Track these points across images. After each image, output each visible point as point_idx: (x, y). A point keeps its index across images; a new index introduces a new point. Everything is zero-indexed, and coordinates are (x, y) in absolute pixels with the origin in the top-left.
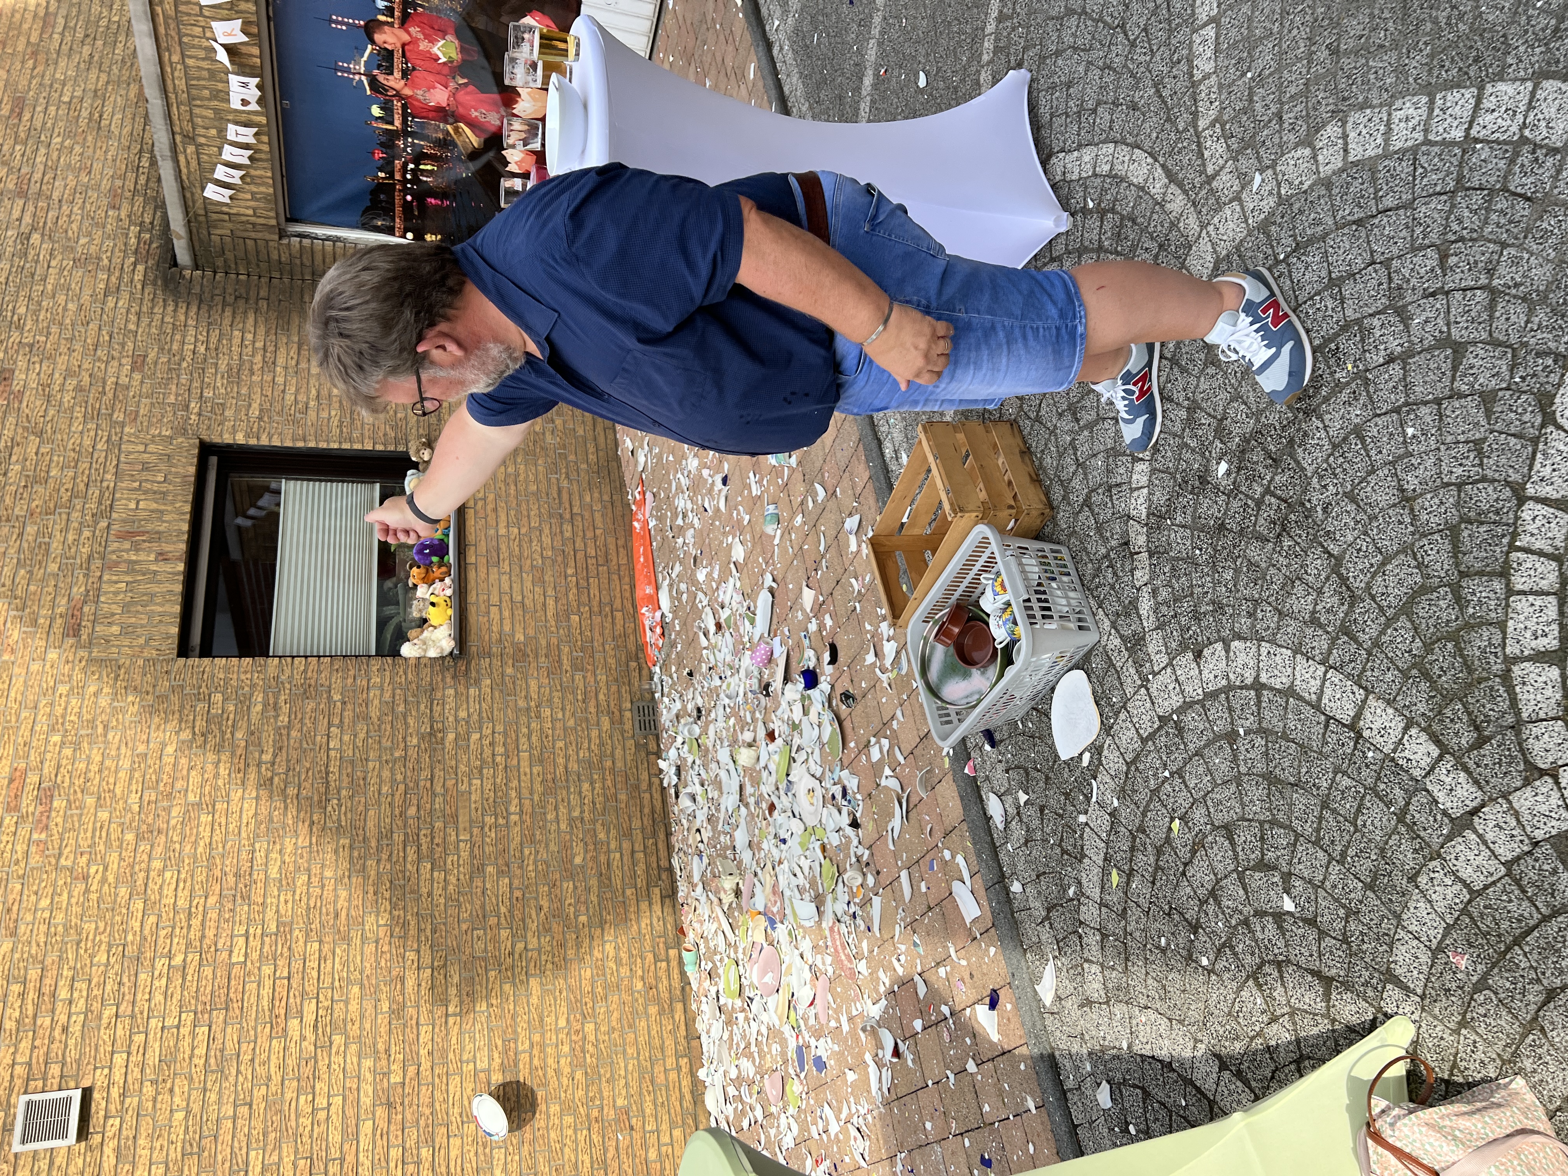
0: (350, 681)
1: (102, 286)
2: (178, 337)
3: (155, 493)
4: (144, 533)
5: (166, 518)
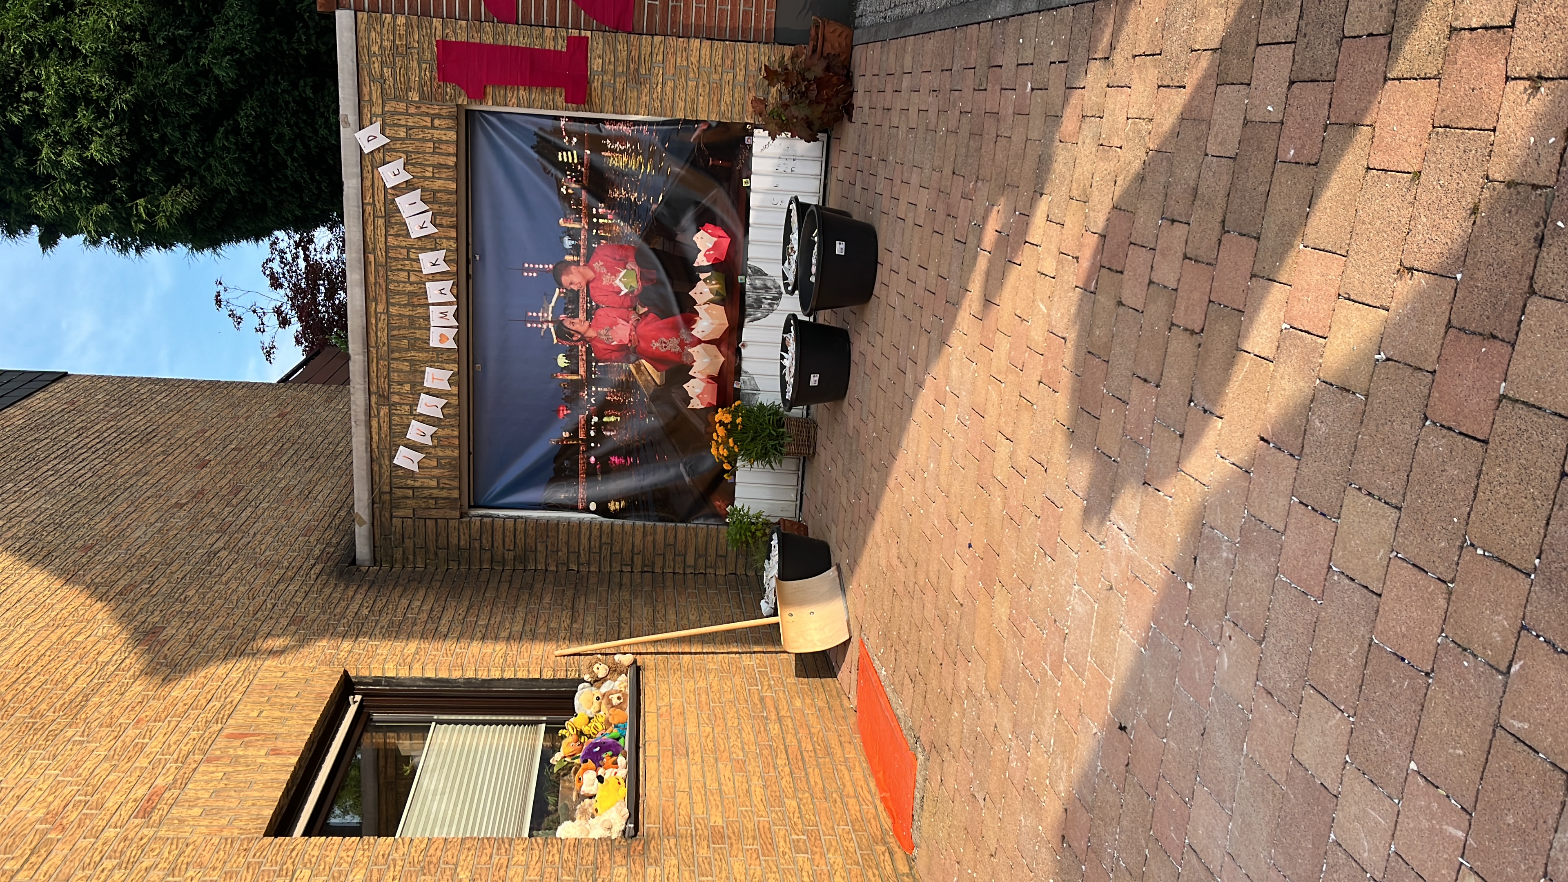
0: (484, 859)
1: (277, 577)
2: (343, 604)
3: (283, 705)
4: (259, 735)
5: (290, 723)
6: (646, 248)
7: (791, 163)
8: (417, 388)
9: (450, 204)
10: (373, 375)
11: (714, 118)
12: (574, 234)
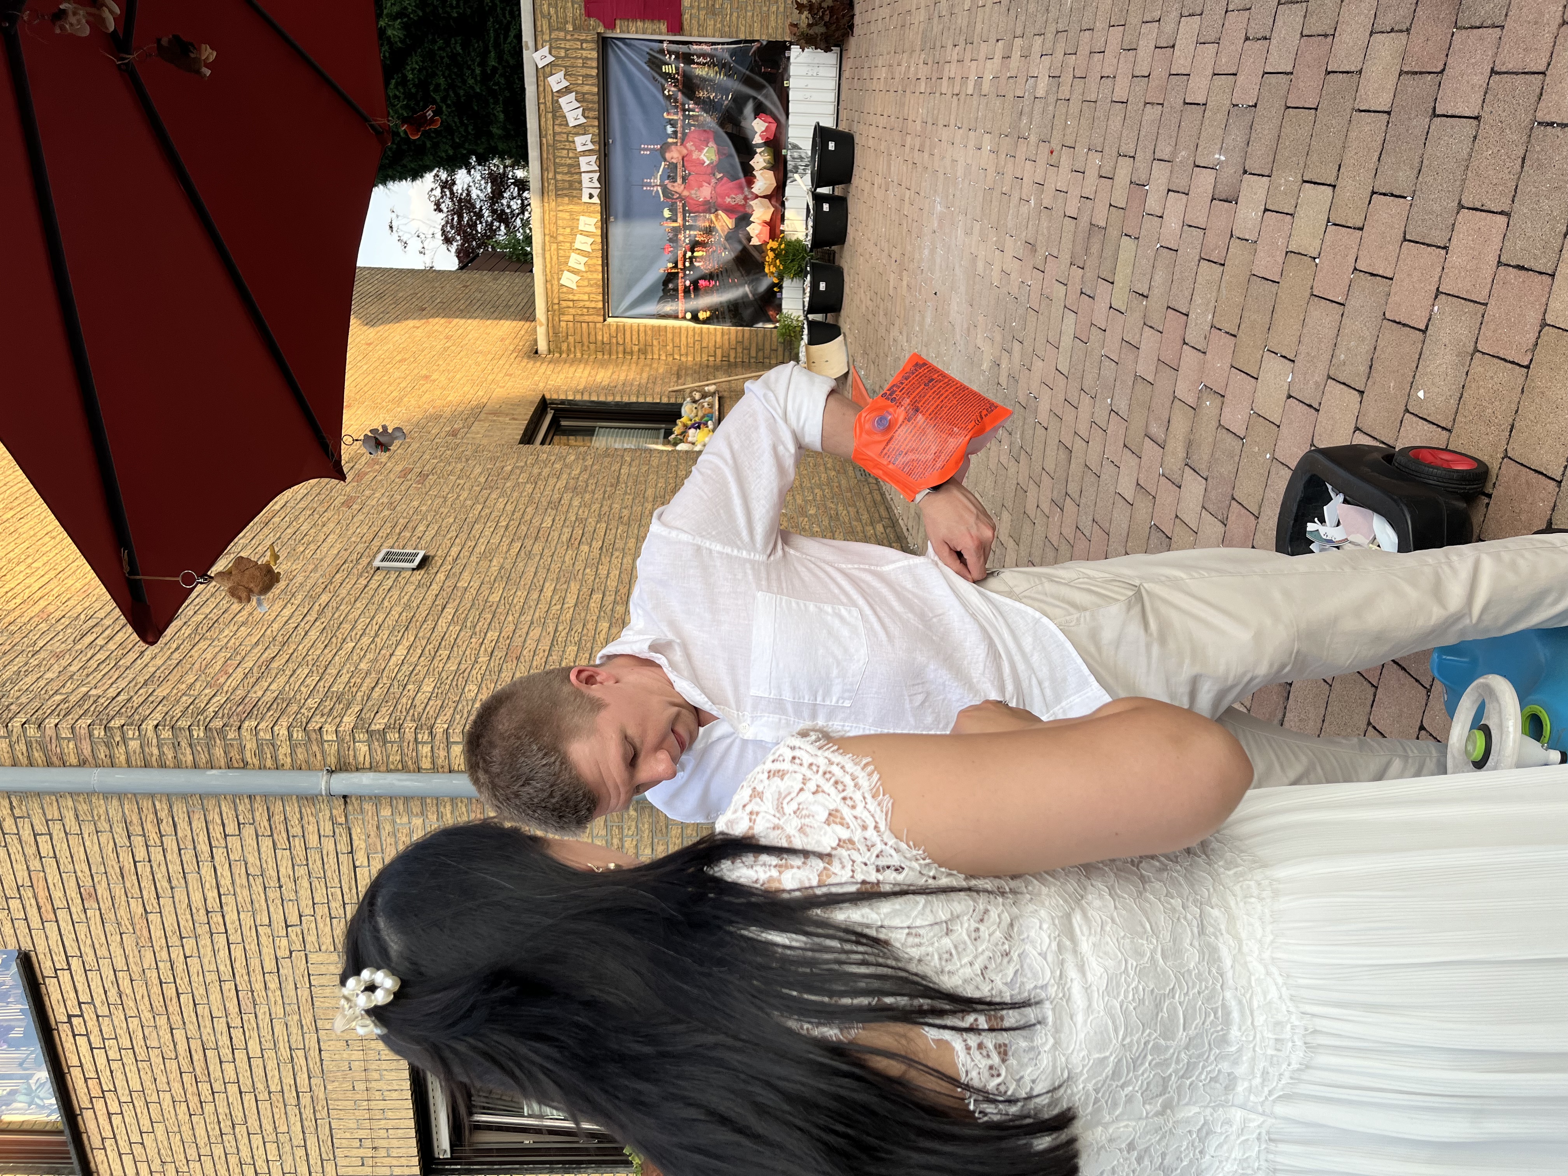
1: (491, 358)
2: (535, 369)
5: (518, 410)
6: (721, 131)
7: (816, 69)
8: (574, 231)
9: (593, 103)
10: (546, 222)
11: (765, 39)
12: (673, 124)
